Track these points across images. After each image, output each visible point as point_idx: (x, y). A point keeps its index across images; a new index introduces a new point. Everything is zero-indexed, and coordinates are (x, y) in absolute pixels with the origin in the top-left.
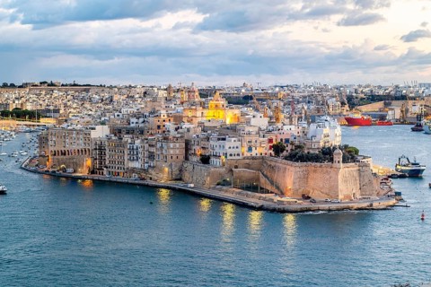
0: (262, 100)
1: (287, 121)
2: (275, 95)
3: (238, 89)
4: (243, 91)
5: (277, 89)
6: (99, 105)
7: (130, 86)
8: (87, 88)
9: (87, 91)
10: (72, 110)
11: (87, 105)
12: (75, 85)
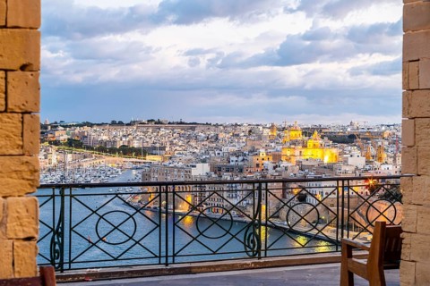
0: (367, 139)
1: (391, 160)
2: (380, 134)
3: (344, 128)
4: (349, 129)
5: (383, 128)
6: (205, 143)
7: (236, 124)
8: (193, 126)
9: (193, 129)
10: (178, 148)
11: (193, 143)
12: (181, 123)
